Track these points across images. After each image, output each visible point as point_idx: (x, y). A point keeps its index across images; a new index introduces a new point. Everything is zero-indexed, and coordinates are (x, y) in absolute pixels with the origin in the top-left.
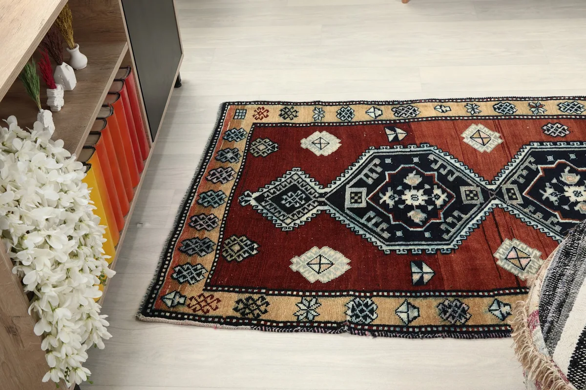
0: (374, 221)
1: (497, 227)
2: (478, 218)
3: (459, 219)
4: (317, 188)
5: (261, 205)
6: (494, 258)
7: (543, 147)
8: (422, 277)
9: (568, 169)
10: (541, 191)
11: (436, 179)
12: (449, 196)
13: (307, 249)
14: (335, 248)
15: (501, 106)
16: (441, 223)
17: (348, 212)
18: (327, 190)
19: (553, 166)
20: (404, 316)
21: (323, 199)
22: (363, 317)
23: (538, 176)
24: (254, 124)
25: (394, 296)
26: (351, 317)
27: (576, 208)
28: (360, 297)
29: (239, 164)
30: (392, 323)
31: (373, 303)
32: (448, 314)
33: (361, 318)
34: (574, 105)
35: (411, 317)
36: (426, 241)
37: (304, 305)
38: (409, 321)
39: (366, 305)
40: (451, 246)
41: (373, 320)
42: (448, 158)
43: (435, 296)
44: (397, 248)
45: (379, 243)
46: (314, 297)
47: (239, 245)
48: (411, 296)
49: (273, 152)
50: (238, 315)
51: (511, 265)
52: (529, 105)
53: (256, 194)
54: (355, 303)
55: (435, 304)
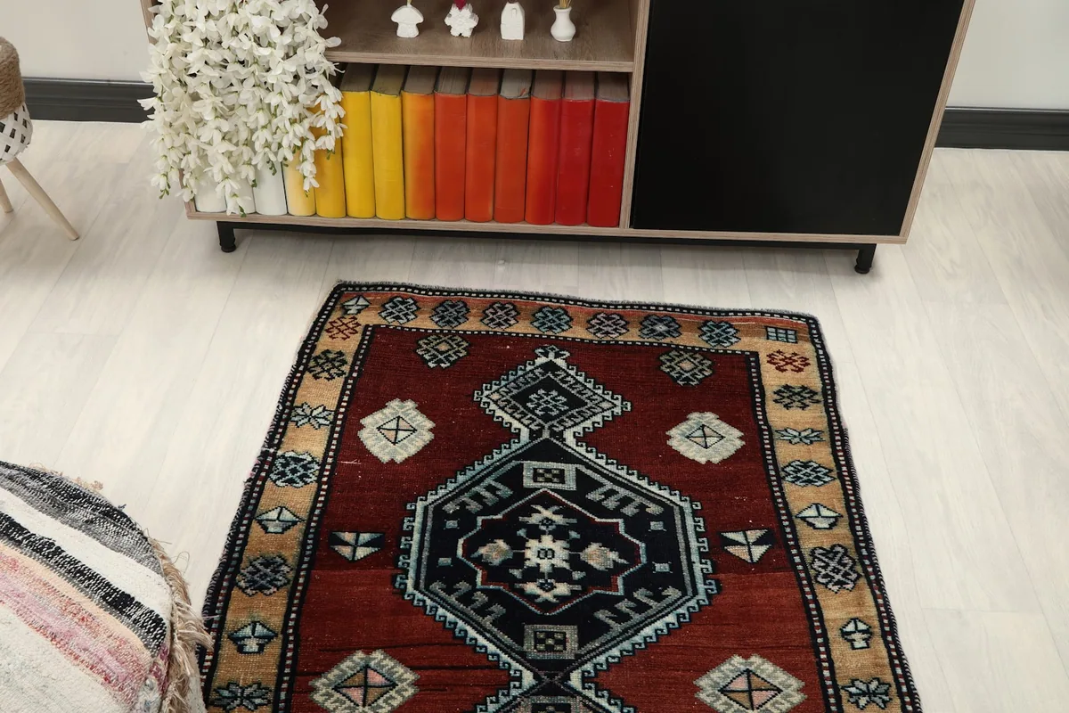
0: (487, 494)
1: (452, 668)
2: (482, 641)
3: (482, 612)
5: (536, 368)
6: (375, 649)
8: (346, 544)
11: (602, 592)
12: (547, 606)
13: (430, 417)
14: (426, 448)
16: (473, 583)
17: (514, 463)
18: (571, 441)
20: (273, 515)
21: (546, 435)
22: (283, 471)
24: (756, 354)
25: (314, 508)
28: (322, 470)
29: (636, 339)
30: (262, 501)
31: (307, 484)
32: (261, 567)
33: (281, 469)
35: (269, 523)
36: (429, 558)
37: (321, 413)
38: (260, 522)
39: (304, 476)
40: (410, 589)
41: (275, 482)
43: (302, 555)
44: (419, 520)
45: (431, 498)
46: (333, 423)
47: (450, 350)
48: (308, 527)
49: (675, 380)
50: (317, 354)
51: (350, 673)
53: (560, 362)
54: (310, 463)
55: (285, 553)
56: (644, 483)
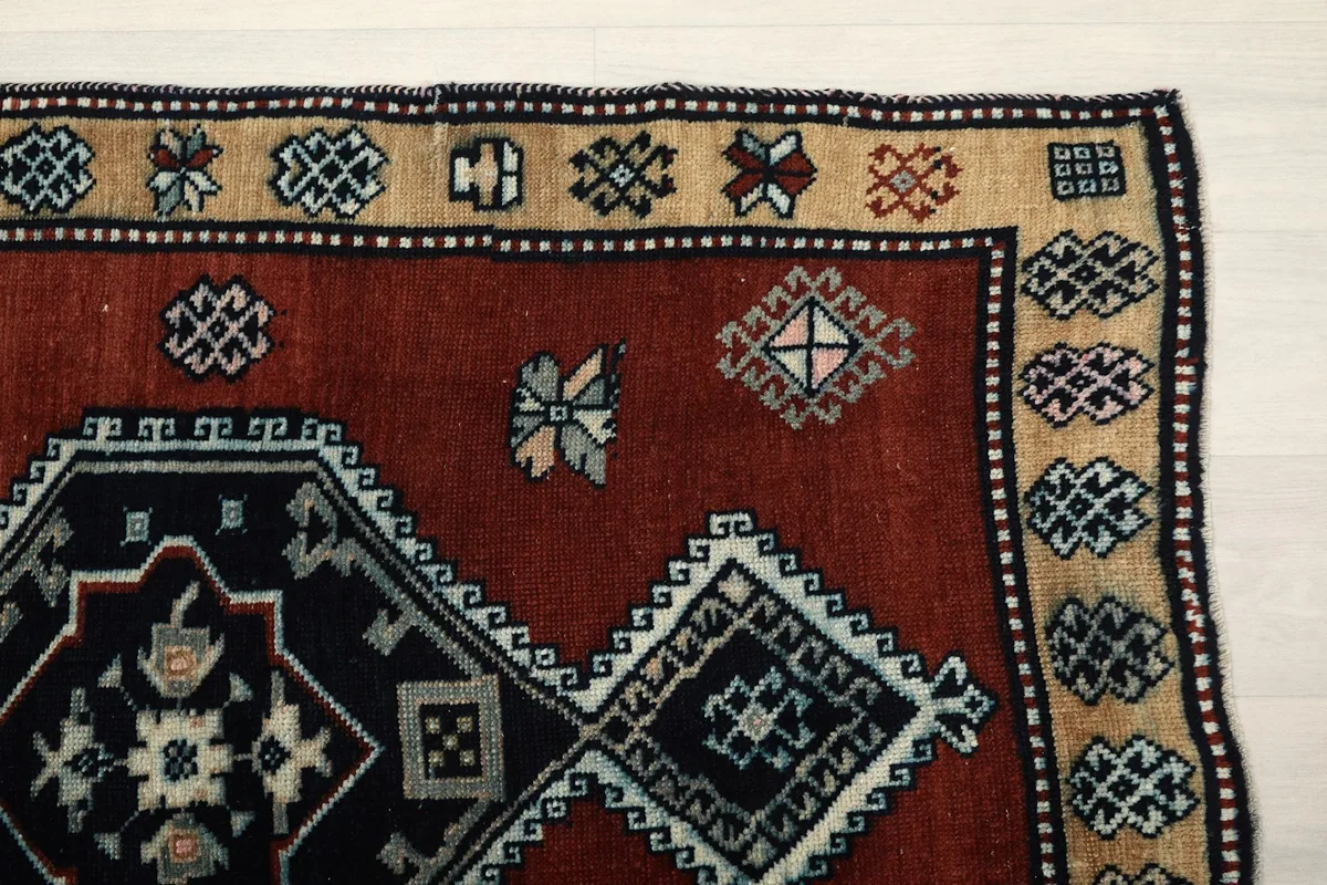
7: (132, 446)
9: (191, 594)
10: (40, 744)
15: (33, 151)
19: (134, 576)
23: (53, 645)
27: (149, 852)
34: (347, 153)
52: (157, 146)
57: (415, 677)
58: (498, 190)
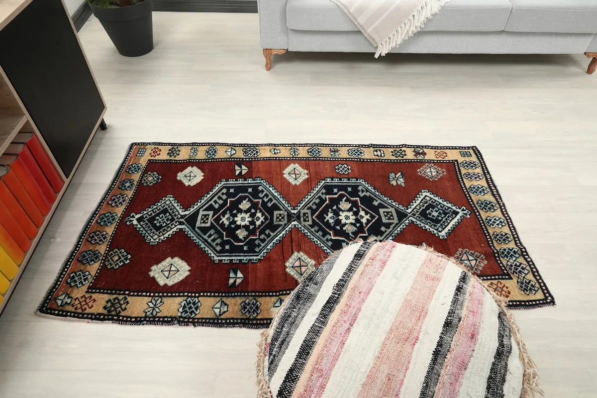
0: (212, 237)
1: (292, 243)
2: (281, 235)
3: (269, 236)
4: (180, 211)
5: (140, 224)
6: (285, 265)
7: (333, 182)
8: (235, 281)
9: (345, 198)
10: (325, 215)
11: (260, 205)
12: (266, 219)
13: (164, 259)
14: (182, 259)
15: (313, 150)
16: (256, 239)
17: (197, 229)
18: (187, 213)
19: (336, 196)
20: (217, 311)
21: (183, 220)
22: (190, 312)
23: (325, 204)
24: (149, 160)
25: (214, 296)
26: (182, 313)
27: (344, 228)
28: (191, 297)
29: (132, 192)
30: (208, 317)
31: (199, 302)
32: (246, 310)
33: (188, 313)
34: (358, 151)
35: (222, 311)
36: (243, 253)
37: (152, 303)
38: (220, 315)
39: (194, 304)
40: (259, 257)
41: (196, 315)
42: (271, 189)
43: (241, 296)
44: (224, 258)
45: (213, 255)
46: (160, 297)
47: (118, 256)
48: (225, 296)
49: (157, 182)
50: (105, 312)
51: (295, 272)
52: (330, 150)
53: (138, 216)
54: (186, 302)
55: (239, 302)
56: (211, 193)
57: (381, 208)
58: (381, 155)
